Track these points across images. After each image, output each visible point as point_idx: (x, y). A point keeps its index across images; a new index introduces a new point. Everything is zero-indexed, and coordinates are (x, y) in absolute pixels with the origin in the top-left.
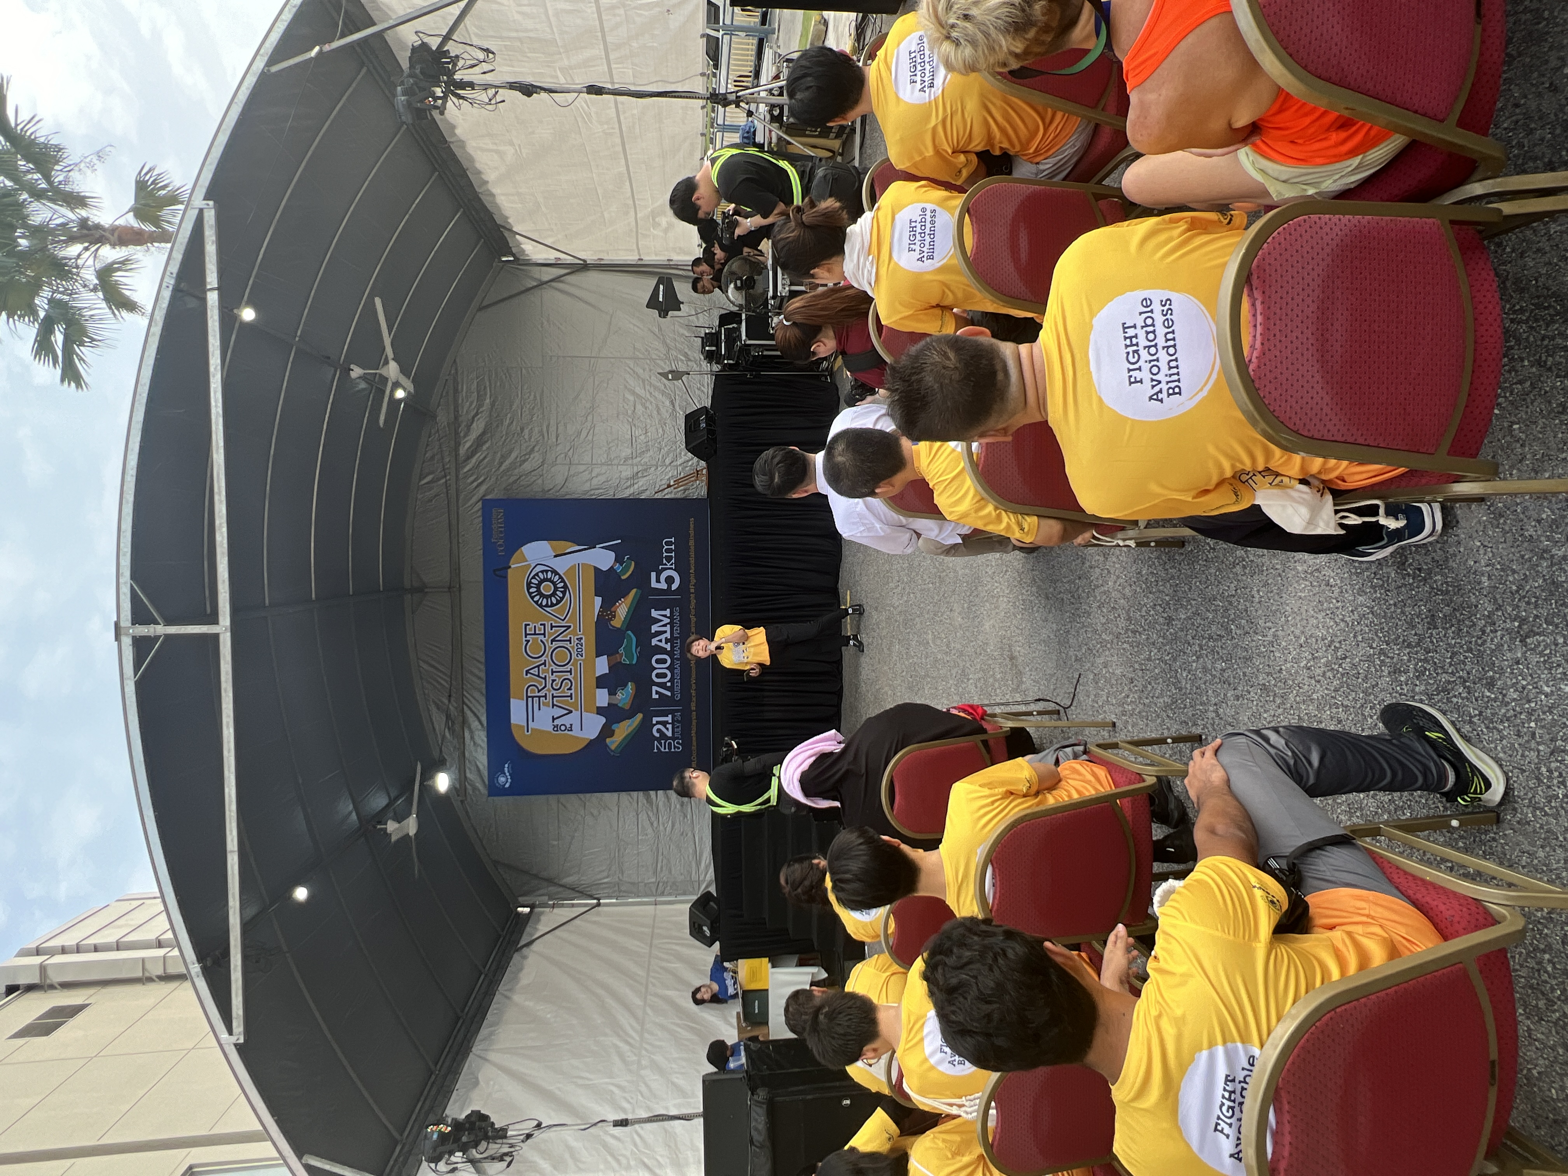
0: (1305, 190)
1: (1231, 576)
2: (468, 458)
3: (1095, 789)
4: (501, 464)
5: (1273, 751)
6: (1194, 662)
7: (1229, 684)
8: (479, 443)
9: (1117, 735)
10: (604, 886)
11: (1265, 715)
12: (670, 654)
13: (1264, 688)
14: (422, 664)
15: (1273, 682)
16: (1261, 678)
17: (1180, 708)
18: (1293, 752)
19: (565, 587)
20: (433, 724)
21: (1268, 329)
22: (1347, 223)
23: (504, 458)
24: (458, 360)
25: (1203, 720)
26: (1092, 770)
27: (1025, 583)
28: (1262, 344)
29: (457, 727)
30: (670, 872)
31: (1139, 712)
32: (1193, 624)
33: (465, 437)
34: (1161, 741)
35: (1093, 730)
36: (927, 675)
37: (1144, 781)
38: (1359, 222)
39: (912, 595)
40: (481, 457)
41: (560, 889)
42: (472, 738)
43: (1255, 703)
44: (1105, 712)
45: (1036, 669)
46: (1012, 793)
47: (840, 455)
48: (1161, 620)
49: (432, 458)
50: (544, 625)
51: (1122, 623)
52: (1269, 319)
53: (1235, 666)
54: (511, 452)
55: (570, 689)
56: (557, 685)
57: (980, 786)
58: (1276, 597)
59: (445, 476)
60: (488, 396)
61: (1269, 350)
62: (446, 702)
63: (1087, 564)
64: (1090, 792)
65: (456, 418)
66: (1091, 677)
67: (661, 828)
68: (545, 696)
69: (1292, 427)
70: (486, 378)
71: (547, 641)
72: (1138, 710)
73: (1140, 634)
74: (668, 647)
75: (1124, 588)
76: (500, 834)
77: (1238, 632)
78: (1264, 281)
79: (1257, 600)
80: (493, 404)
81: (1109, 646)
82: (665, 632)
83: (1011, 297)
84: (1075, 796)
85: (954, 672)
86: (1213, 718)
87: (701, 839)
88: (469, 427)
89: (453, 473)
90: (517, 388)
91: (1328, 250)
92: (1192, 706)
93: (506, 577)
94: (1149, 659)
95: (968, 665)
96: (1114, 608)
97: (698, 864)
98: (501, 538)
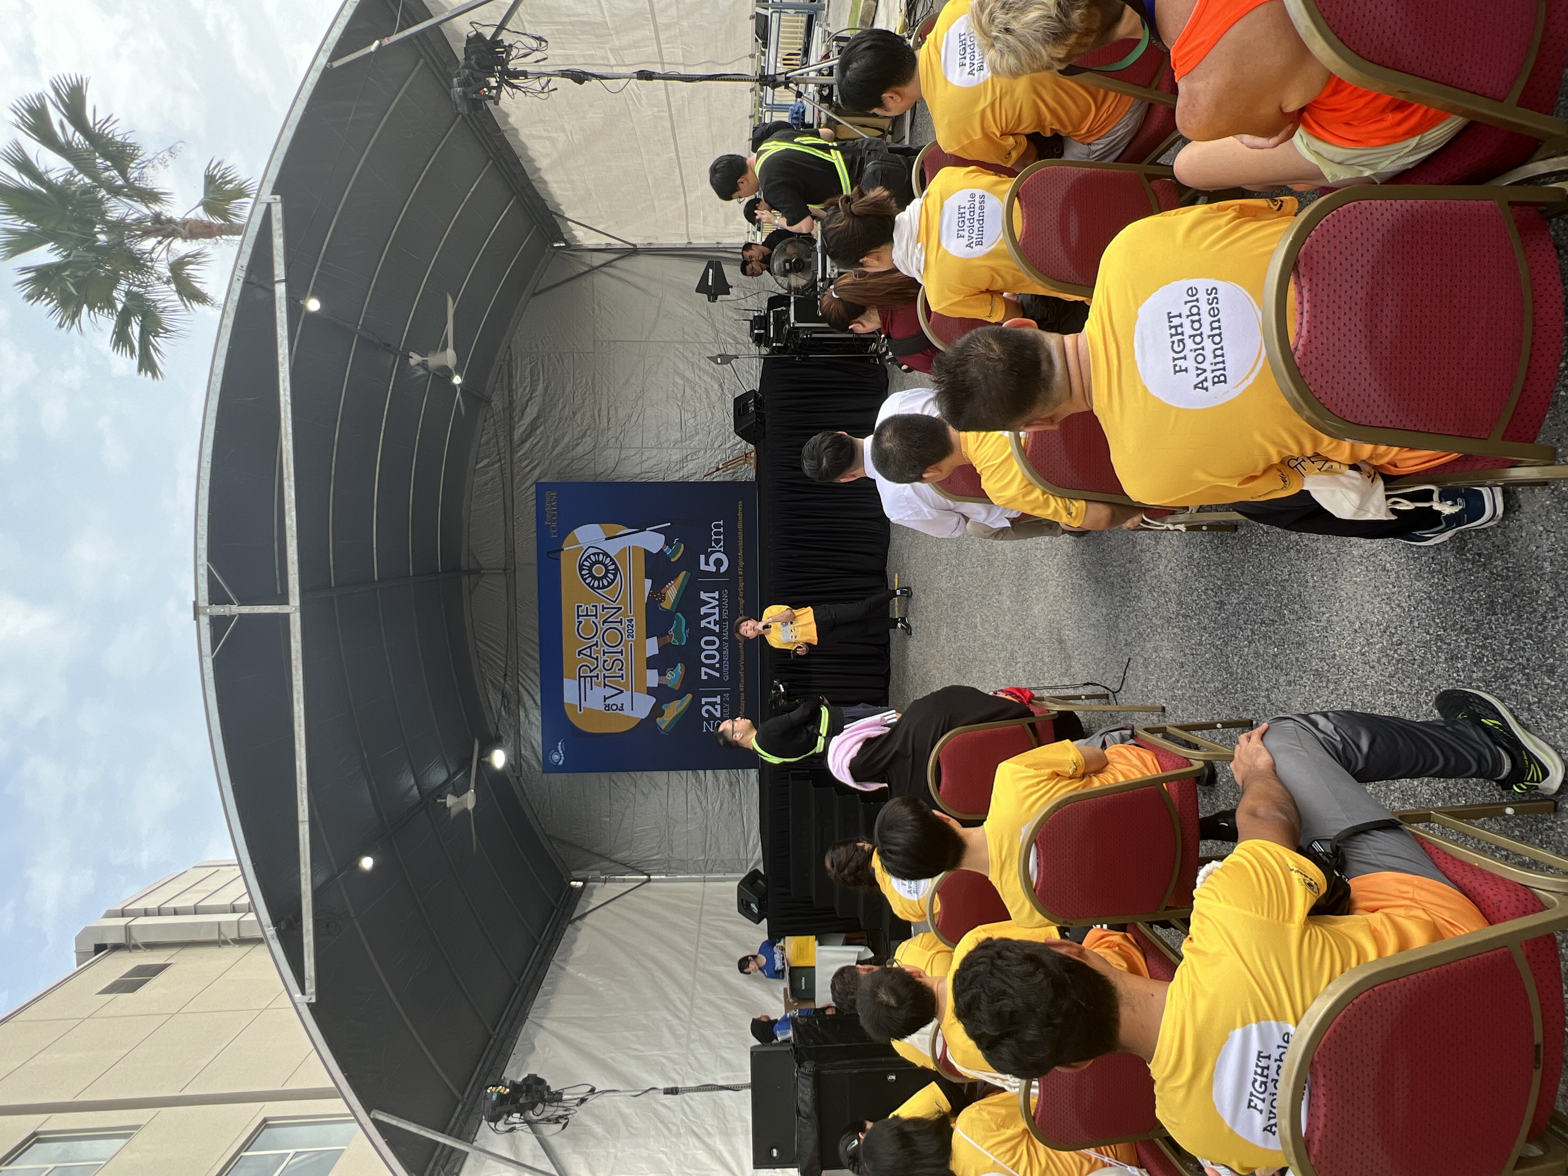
0: (1361, 171)
1: (1285, 560)
2: (523, 442)
3: (1142, 773)
4: (554, 448)
5: (1321, 736)
6: (1245, 646)
7: (1282, 670)
8: (533, 427)
9: (1167, 719)
10: (655, 862)
11: (1318, 701)
12: (719, 635)
13: (1318, 673)
14: (478, 643)
15: (1326, 668)
16: (1314, 664)
17: (1231, 693)
18: (1342, 737)
19: (616, 569)
20: (489, 703)
21: (1315, 317)
22: (1400, 209)
23: (557, 442)
24: (512, 347)
25: (1254, 705)
26: (1138, 754)
27: (1075, 566)
28: (1309, 332)
29: (512, 706)
30: (719, 850)
31: (1190, 697)
32: (1245, 609)
33: (519, 422)
34: (1211, 726)
35: (1143, 715)
36: (975, 659)
37: (1191, 765)
38: (1412, 206)
39: (960, 579)
40: (534, 442)
41: (612, 864)
42: (527, 716)
43: (1307, 688)
44: (1155, 696)
45: (1085, 653)
46: (1058, 775)
47: (887, 441)
48: (1212, 604)
49: (488, 442)
50: (596, 606)
51: (1173, 607)
52: (1315, 306)
53: (1288, 652)
54: (564, 436)
55: (621, 669)
56: (608, 665)
57: (1026, 766)
58: (1331, 582)
59: (500, 460)
60: (541, 381)
61: (1316, 337)
62: (503, 681)
63: (1139, 548)
64: (1136, 775)
65: (510, 403)
66: (1141, 661)
67: (710, 807)
68: (597, 677)
69: (1337, 413)
70: (540, 365)
71: (599, 622)
72: (1188, 695)
73: (1191, 619)
74: (717, 629)
75: (1175, 572)
76: (554, 809)
77: (1292, 617)
78: (1311, 269)
79: (1311, 584)
80: (546, 389)
81: (1159, 630)
82: (715, 614)
83: (1060, 281)
84: (1121, 779)
85: (1002, 655)
86: (1264, 704)
87: (749, 819)
88: (523, 412)
89: (508, 458)
90: (569, 373)
91: (1379, 236)
92: (1243, 692)
93: (559, 559)
94: (1200, 644)
95: (1016, 648)
96: (1164, 592)
97: (746, 844)
98: (554, 521)
